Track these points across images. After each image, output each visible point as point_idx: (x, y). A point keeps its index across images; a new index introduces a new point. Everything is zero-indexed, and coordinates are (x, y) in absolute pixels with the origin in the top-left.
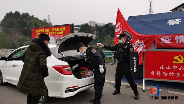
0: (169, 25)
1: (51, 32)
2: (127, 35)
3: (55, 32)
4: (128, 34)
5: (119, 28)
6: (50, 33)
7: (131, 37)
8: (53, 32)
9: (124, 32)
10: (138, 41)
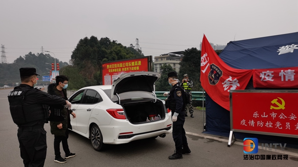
0: (279, 54)
1: (124, 67)
2: (215, 70)
3: (129, 67)
4: (217, 69)
5: (205, 61)
6: (123, 69)
7: (221, 73)
8: (126, 67)
9: (211, 66)
10: (230, 79)
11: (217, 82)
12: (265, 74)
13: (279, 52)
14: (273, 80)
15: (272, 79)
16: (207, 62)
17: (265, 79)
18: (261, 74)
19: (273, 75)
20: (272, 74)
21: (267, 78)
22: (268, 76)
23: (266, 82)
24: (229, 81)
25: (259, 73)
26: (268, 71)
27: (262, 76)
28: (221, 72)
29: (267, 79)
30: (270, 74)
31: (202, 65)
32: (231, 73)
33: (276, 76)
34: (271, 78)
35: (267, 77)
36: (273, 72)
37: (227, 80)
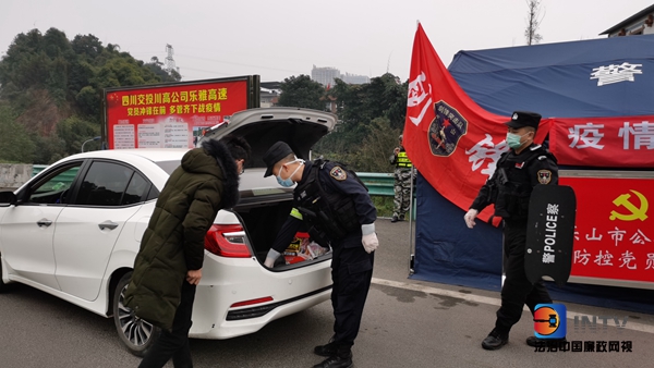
0: (600, 84)
1: (176, 104)
2: (447, 117)
3: (189, 103)
4: (451, 116)
5: (420, 93)
6: (172, 108)
7: (464, 127)
8: (183, 103)
9: (437, 107)
10: (488, 140)
11: (453, 150)
12: (581, 131)
13: (598, 80)
14: (601, 147)
15: (599, 144)
16: (424, 95)
17: (583, 143)
18: (571, 131)
19: (602, 135)
20: (600, 131)
21: (586, 140)
22: (590, 135)
23: (584, 151)
24: (485, 146)
25: (567, 128)
26: (590, 125)
27: (574, 135)
28: (464, 123)
29: (588, 143)
30: (596, 132)
31: (410, 103)
32: (492, 127)
33: (611, 138)
34: (598, 140)
35: (587, 138)
36: (602, 126)
37: (481, 143)
